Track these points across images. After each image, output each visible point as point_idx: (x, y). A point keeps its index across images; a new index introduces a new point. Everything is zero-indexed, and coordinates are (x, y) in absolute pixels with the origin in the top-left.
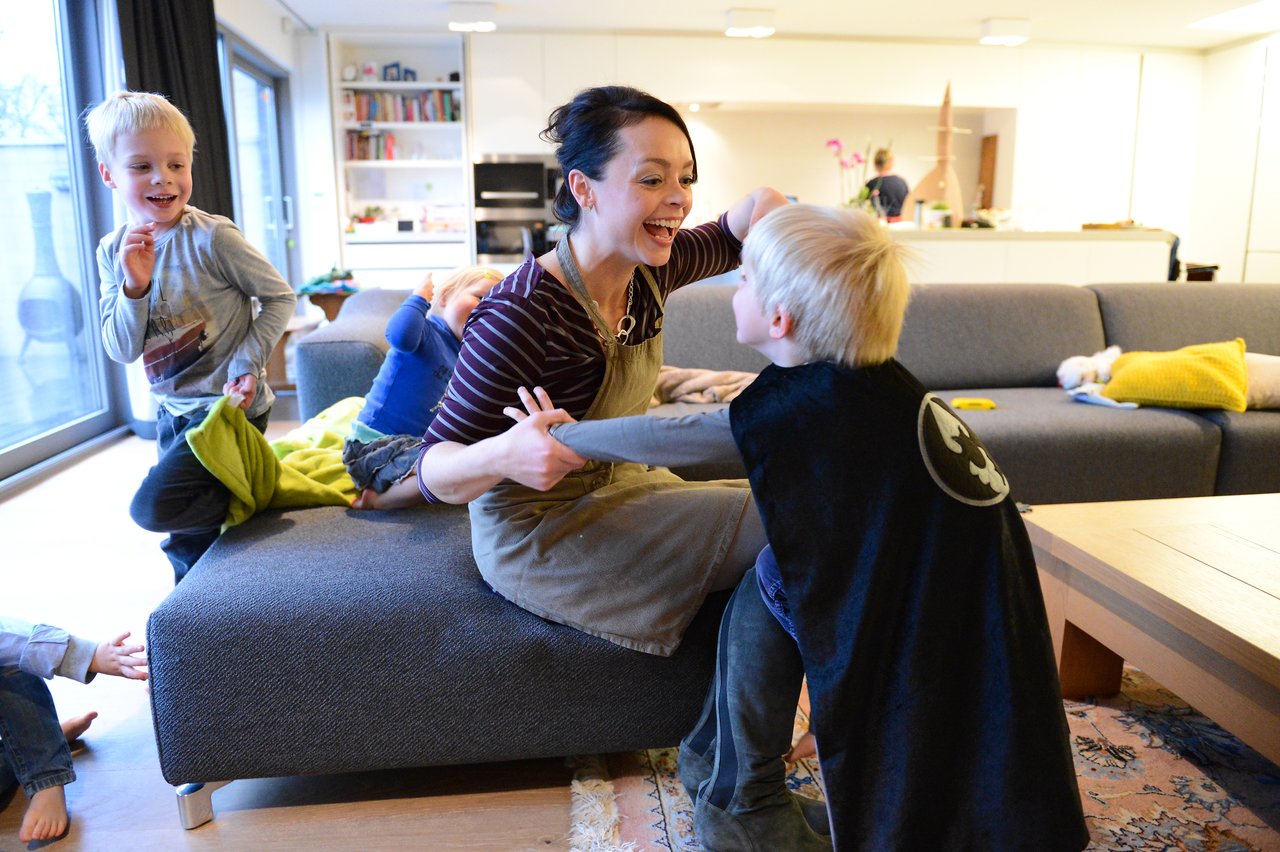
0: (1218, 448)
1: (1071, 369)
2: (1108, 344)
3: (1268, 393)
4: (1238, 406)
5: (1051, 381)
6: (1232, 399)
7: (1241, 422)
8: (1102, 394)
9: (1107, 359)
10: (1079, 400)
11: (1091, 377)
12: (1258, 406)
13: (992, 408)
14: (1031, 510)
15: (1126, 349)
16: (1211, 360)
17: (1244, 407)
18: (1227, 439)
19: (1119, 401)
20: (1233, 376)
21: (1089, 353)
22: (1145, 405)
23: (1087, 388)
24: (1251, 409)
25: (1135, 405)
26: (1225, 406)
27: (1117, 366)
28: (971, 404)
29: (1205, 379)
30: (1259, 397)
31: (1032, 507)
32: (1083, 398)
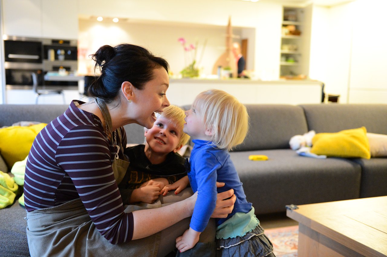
0: (360, 175)
1: (295, 141)
2: (309, 130)
3: (378, 150)
4: (367, 156)
5: (287, 146)
6: (364, 153)
7: (368, 163)
8: (311, 152)
9: (310, 136)
10: (301, 155)
11: (304, 145)
12: (374, 155)
13: (267, 160)
14: (298, 208)
15: (317, 132)
16: (354, 137)
17: (369, 157)
18: (364, 171)
19: (319, 155)
20: (364, 143)
21: (302, 134)
22: (329, 157)
23: (303, 150)
24: (372, 157)
25: (325, 157)
26: (362, 156)
27: (315, 140)
28: (258, 159)
29: (353, 145)
30: (374, 153)
31: (299, 206)
32: (303, 154)
